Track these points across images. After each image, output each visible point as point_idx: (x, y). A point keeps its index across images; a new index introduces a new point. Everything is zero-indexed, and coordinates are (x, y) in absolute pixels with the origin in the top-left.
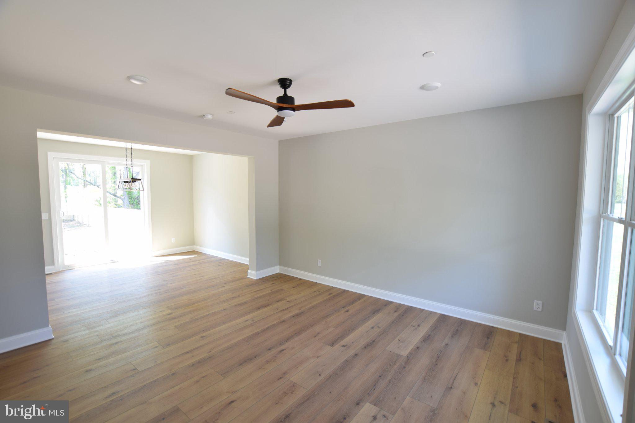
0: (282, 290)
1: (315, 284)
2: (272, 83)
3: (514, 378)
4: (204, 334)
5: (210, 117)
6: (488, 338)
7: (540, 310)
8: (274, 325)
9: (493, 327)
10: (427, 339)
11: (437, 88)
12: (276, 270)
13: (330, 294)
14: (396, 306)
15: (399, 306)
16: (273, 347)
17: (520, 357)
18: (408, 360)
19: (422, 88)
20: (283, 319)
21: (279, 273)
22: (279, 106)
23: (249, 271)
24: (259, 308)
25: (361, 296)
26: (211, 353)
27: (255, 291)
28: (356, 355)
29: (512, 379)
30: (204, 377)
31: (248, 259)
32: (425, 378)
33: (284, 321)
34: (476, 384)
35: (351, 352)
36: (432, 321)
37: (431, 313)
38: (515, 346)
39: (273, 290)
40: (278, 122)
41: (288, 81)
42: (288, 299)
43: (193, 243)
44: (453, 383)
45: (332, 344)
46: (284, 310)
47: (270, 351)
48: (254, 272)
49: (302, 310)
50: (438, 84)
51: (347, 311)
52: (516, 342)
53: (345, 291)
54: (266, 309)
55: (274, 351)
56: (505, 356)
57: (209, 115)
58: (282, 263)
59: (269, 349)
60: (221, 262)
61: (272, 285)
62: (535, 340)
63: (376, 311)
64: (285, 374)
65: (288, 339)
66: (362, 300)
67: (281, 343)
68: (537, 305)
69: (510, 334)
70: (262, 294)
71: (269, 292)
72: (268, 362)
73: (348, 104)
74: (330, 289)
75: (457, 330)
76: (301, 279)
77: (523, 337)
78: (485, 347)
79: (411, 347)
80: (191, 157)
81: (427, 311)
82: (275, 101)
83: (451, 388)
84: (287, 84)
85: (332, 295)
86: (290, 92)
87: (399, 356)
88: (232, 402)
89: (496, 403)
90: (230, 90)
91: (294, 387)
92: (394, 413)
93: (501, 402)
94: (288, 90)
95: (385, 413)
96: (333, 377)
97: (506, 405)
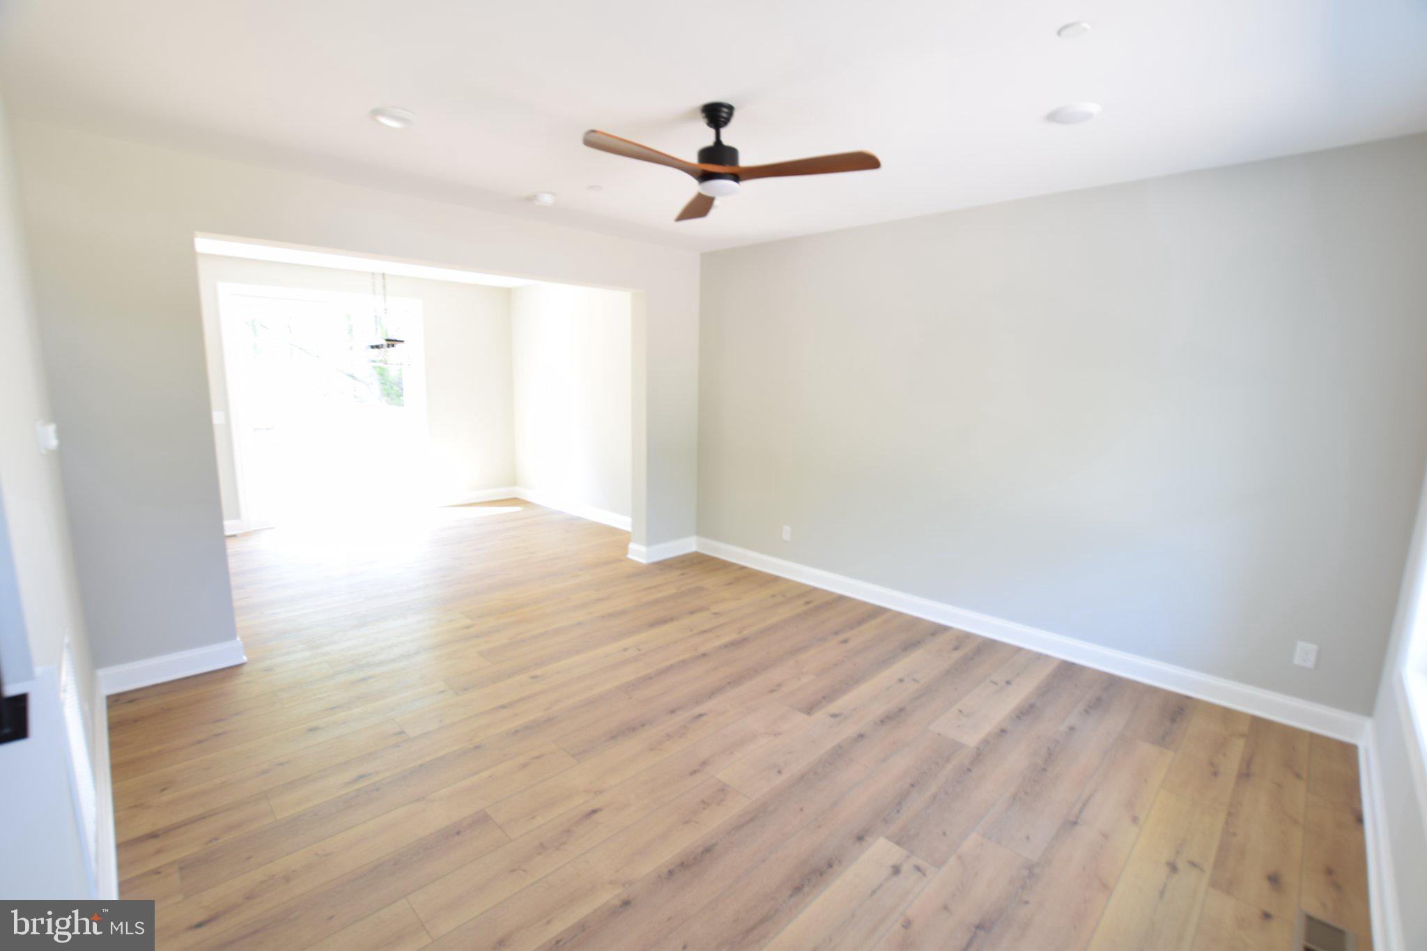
0: (701, 589)
1: (776, 579)
2: (687, 117)
3: (1230, 814)
4: (538, 672)
5: (547, 199)
6: (1173, 720)
7: (1310, 664)
8: (683, 661)
9: (1188, 698)
10: (1026, 712)
11: (1088, 116)
12: (690, 545)
13: (808, 603)
14: (957, 638)
15: (963, 638)
16: (680, 708)
17: (1248, 766)
18: (979, 756)
19: (1053, 117)
20: (702, 649)
21: (696, 552)
22: (704, 171)
23: (632, 546)
24: (653, 625)
25: (877, 611)
26: (550, 711)
27: (645, 589)
28: (861, 736)
29: (1223, 815)
30: (537, 757)
31: (629, 520)
32: (1015, 797)
33: (704, 655)
34: (1135, 820)
35: (850, 730)
36: (1042, 675)
37: (1039, 657)
38: (1240, 743)
39: (683, 589)
40: (699, 207)
41: (725, 110)
42: (715, 609)
43: (514, 482)
44: (1081, 811)
45: (810, 709)
46: (704, 632)
47: (673, 714)
48: (643, 549)
49: (745, 633)
50: (1094, 108)
51: (845, 641)
52: (1242, 735)
53: (841, 599)
54: (665, 627)
55: (682, 717)
56: (1212, 764)
57: (546, 195)
58: (702, 529)
59: (672, 712)
60: (573, 525)
61: (681, 577)
62: (1289, 736)
63: (909, 646)
64: (704, 763)
65: (712, 694)
66: (879, 620)
67: (698, 700)
68: (1305, 654)
69: (1227, 715)
70: (659, 595)
71: (674, 591)
72: (669, 736)
73: (866, 162)
74: (807, 593)
75: (1099, 699)
76: (743, 568)
77: (1259, 726)
78: (1163, 740)
79: (987, 729)
80: (508, 293)
81: (1029, 652)
82: (693, 159)
83: (1075, 823)
84: (723, 117)
85: (811, 605)
86: (729, 136)
87: (957, 746)
88: (594, 811)
89: (1181, 865)
90: (593, 134)
91: (722, 792)
92: (939, 864)
93: (1193, 864)
94: (723, 131)
95: (920, 862)
96: (808, 779)
97: (1203, 871)
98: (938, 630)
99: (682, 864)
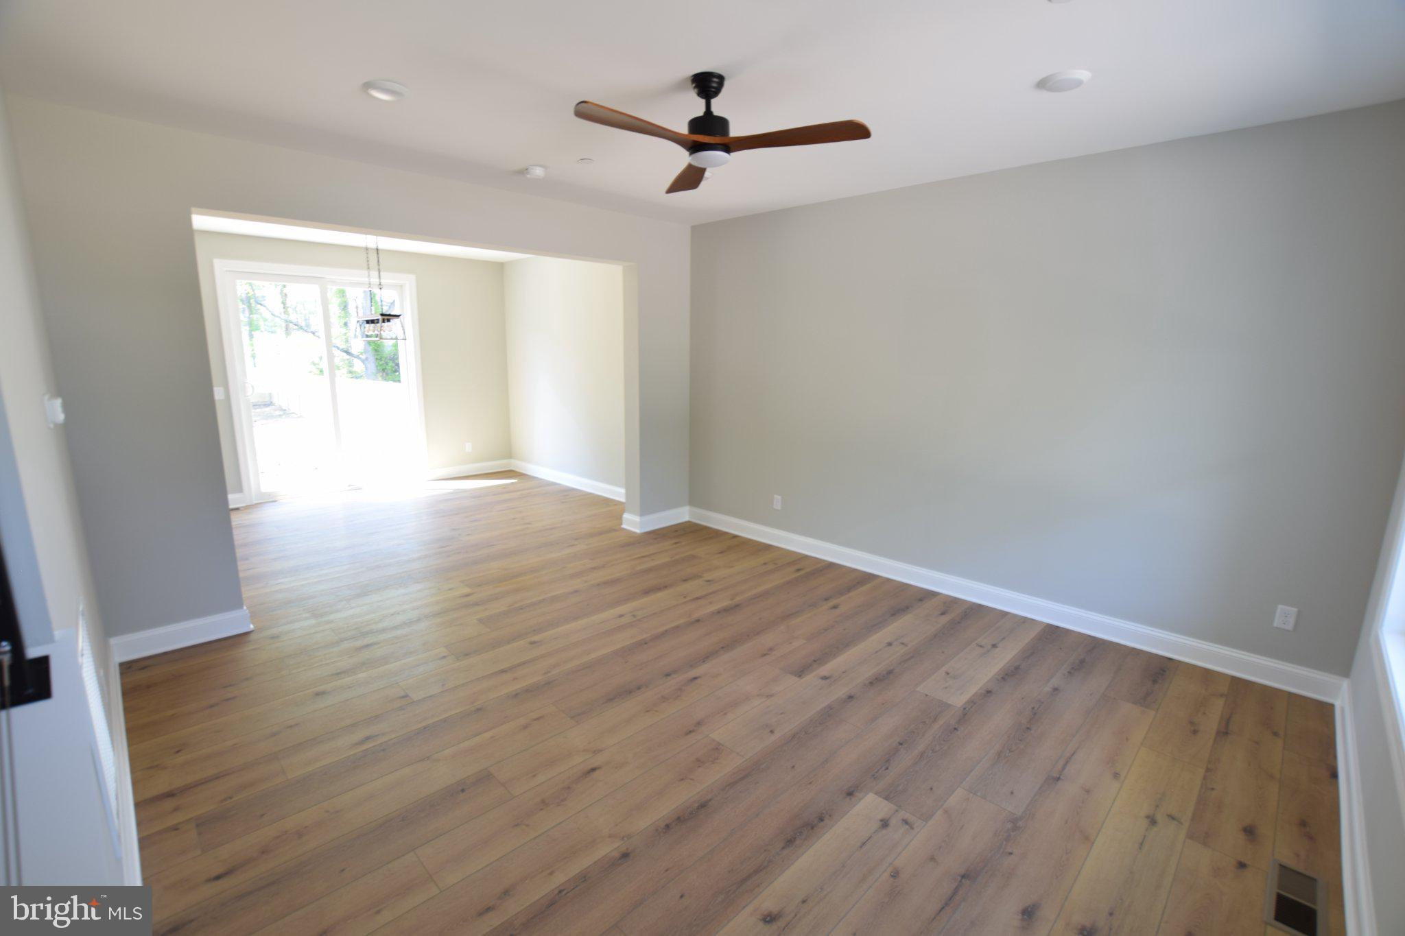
0: (694, 557)
1: (768, 548)
2: (678, 87)
3: (1208, 770)
4: (536, 638)
5: (538, 172)
6: (1155, 682)
7: (1290, 627)
8: (677, 627)
9: (1170, 659)
10: (1012, 674)
11: (1079, 83)
12: (683, 514)
13: (798, 570)
14: (945, 603)
15: (951, 603)
16: (675, 672)
17: (1227, 726)
18: (965, 715)
19: (1042, 84)
20: (696, 616)
21: (689, 522)
22: (695, 142)
23: (626, 516)
24: (647, 592)
25: (867, 578)
26: (549, 675)
27: (639, 558)
28: (851, 697)
29: (1201, 771)
30: (538, 719)
31: (623, 491)
32: (999, 754)
33: (698, 621)
34: (1116, 775)
35: (840, 692)
36: (1026, 638)
37: (1025, 620)
38: (1220, 703)
39: (677, 557)
40: (690, 179)
41: (715, 80)
42: (708, 576)
43: (509, 453)
44: (1063, 769)
45: (801, 672)
46: (698, 598)
47: (669, 678)
48: (637, 519)
49: (738, 599)
50: (1084, 75)
51: (835, 607)
52: (1222, 695)
53: (831, 566)
54: (660, 595)
55: (677, 680)
56: (1192, 723)
57: (538, 168)
58: (695, 499)
59: (668, 675)
60: (566, 494)
61: (675, 546)
62: (1268, 696)
63: (897, 612)
64: (699, 724)
65: (706, 657)
66: (868, 586)
67: (692, 665)
68: (1284, 616)
69: (1207, 676)
70: (653, 564)
71: (668, 559)
72: (664, 699)
73: (854, 131)
74: (798, 560)
75: (1082, 662)
76: (735, 537)
77: (1239, 687)
78: (1145, 700)
79: (973, 690)
80: (500, 267)
81: (1015, 616)
82: (683, 129)
83: (1059, 779)
84: (713, 88)
85: (802, 573)
86: (719, 107)
87: (945, 706)
88: (593, 770)
89: (1159, 817)
90: (583, 105)
91: (717, 750)
92: (926, 818)
93: (1172, 817)
94: (713, 101)
95: (907, 816)
96: (801, 737)
97: (1181, 823)
98: (926, 596)
99: (679, 818)
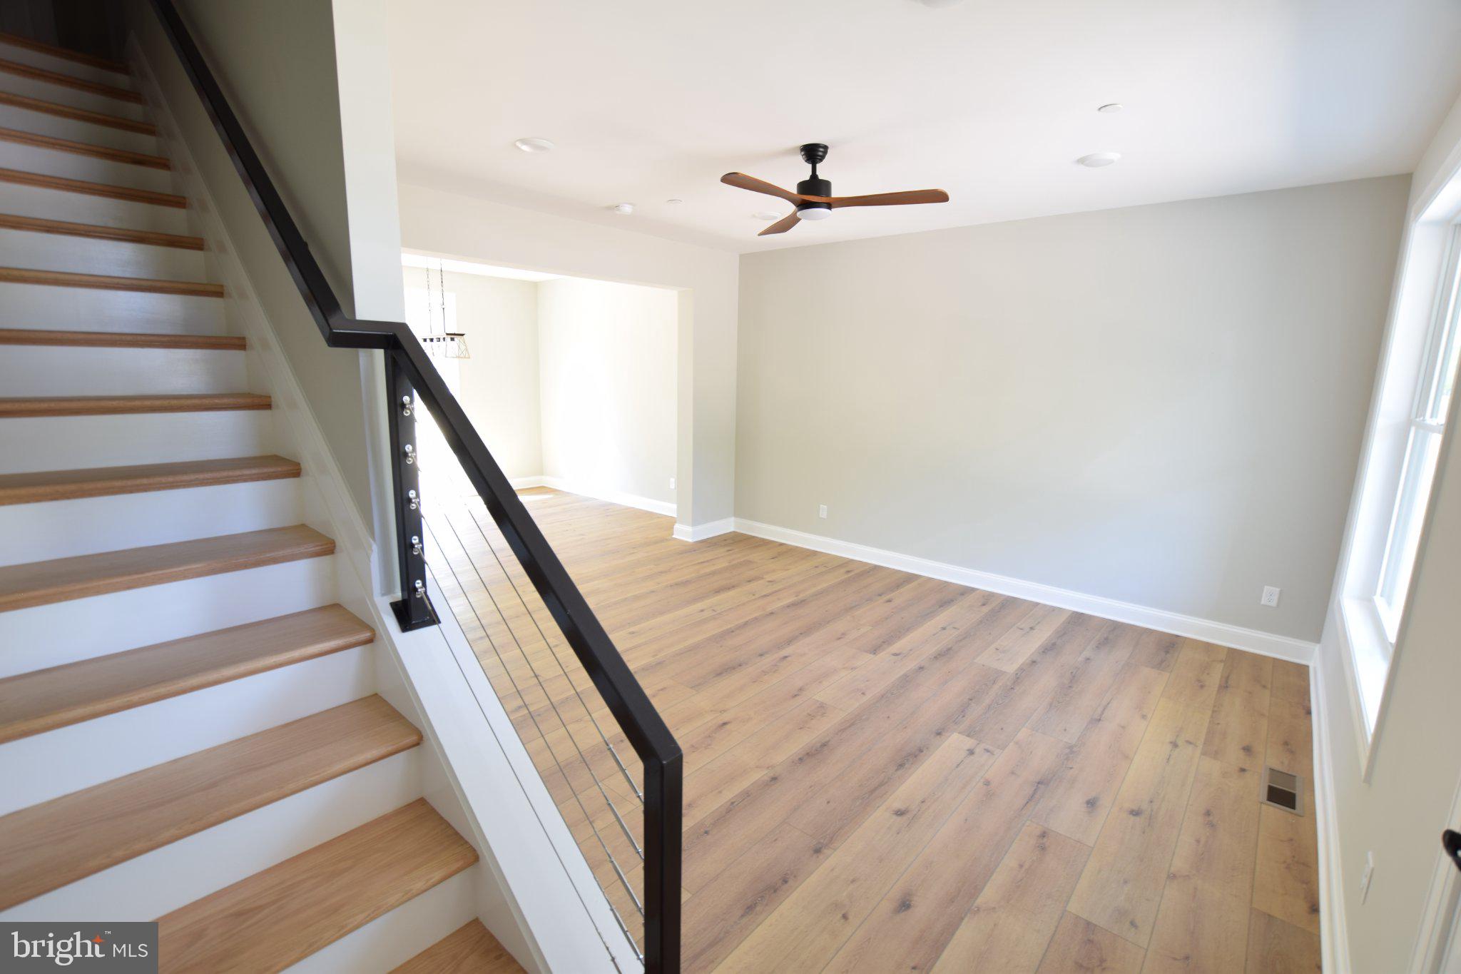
0: (750, 562)
1: (815, 553)
3: (1213, 711)
4: (632, 629)
5: (627, 209)
6: (1167, 652)
7: (1274, 603)
8: (756, 618)
9: (1177, 636)
10: (1050, 649)
11: (1112, 162)
12: (728, 525)
13: (848, 572)
14: (983, 596)
15: (988, 597)
16: (767, 653)
17: (1227, 682)
18: (1018, 678)
19: (1082, 161)
20: (769, 609)
21: (734, 532)
22: (803, 200)
23: (677, 526)
24: (718, 591)
25: (910, 578)
26: (658, 657)
27: (699, 563)
28: (921, 668)
29: (1210, 713)
30: (662, 690)
31: (675, 506)
32: (1051, 705)
33: (772, 613)
34: (1144, 717)
35: (911, 665)
36: (1058, 622)
37: (1053, 610)
38: (1220, 667)
39: (734, 562)
40: (784, 226)
41: (821, 150)
42: (768, 578)
43: (541, 471)
44: (1102, 713)
45: (875, 650)
46: (765, 596)
47: (763, 658)
48: (689, 529)
49: (801, 596)
50: (1115, 156)
51: (889, 601)
52: (1221, 661)
53: (876, 568)
54: (732, 593)
55: (768, 660)
56: (1199, 681)
57: (628, 206)
58: (740, 510)
59: (761, 655)
60: (609, 511)
61: (728, 553)
62: (1257, 662)
63: (944, 604)
64: (801, 689)
65: (790, 641)
66: (911, 586)
67: (779, 646)
68: (1270, 596)
69: (1209, 647)
70: (713, 568)
71: (725, 564)
72: (765, 673)
73: (938, 197)
74: (846, 563)
75: (1106, 639)
76: (782, 544)
77: (1234, 656)
78: (1161, 665)
79: (1021, 660)
80: (535, 285)
81: (1045, 606)
83: (1100, 720)
84: (819, 156)
85: (852, 573)
87: (1000, 673)
88: (725, 724)
89: (1180, 743)
91: (822, 709)
92: (1003, 747)
93: (1189, 742)
95: (988, 747)
96: (887, 697)
97: (1197, 746)
98: (965, 591)
99: (808, 754)
